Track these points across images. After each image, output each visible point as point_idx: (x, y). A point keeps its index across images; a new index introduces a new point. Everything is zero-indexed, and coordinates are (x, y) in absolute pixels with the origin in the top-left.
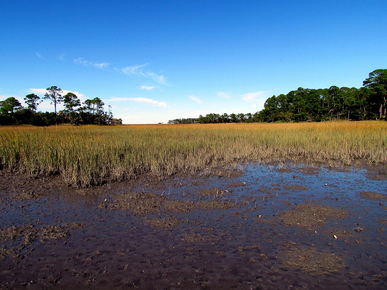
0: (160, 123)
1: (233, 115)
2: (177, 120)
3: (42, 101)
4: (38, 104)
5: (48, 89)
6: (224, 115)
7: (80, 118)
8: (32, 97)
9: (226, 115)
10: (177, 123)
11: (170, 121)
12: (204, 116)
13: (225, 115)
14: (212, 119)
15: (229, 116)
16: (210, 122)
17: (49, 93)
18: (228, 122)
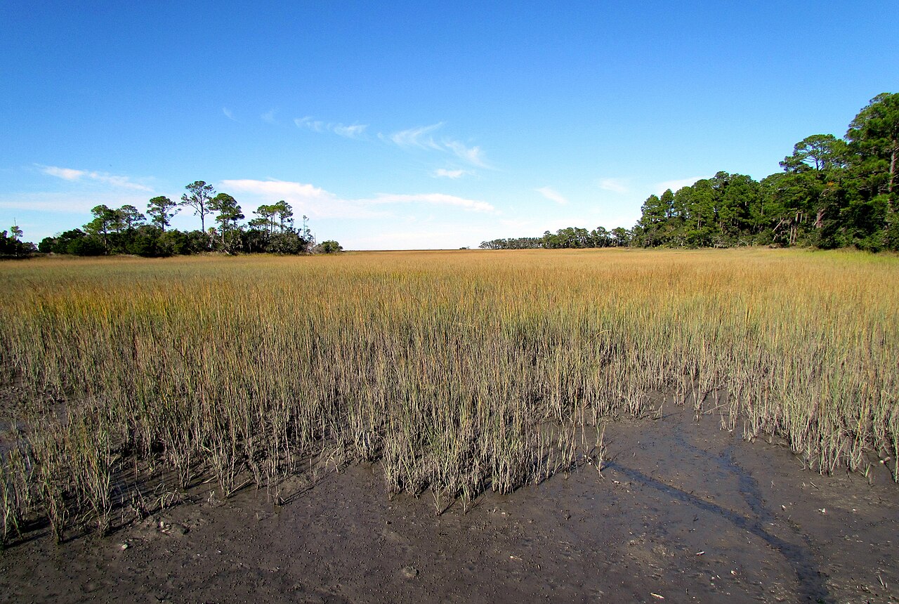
0: (463, 248)
1: (619, 231)
2: (498, 242)
3: (180, 210)
4: (172, 215)
5: (188, 187)
6: (597, 230)
7: (239, 243)
8: (162, 202)
9: (601, 230)
10: (496, 248)
11: (484, 244)
12: (554, 232)
13: (599, 232)
14: (569, 240)
15: (608, 233)
16: (567, 246)
17: (190, 195)
18: (607, 245)
